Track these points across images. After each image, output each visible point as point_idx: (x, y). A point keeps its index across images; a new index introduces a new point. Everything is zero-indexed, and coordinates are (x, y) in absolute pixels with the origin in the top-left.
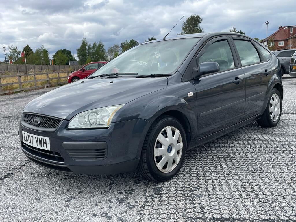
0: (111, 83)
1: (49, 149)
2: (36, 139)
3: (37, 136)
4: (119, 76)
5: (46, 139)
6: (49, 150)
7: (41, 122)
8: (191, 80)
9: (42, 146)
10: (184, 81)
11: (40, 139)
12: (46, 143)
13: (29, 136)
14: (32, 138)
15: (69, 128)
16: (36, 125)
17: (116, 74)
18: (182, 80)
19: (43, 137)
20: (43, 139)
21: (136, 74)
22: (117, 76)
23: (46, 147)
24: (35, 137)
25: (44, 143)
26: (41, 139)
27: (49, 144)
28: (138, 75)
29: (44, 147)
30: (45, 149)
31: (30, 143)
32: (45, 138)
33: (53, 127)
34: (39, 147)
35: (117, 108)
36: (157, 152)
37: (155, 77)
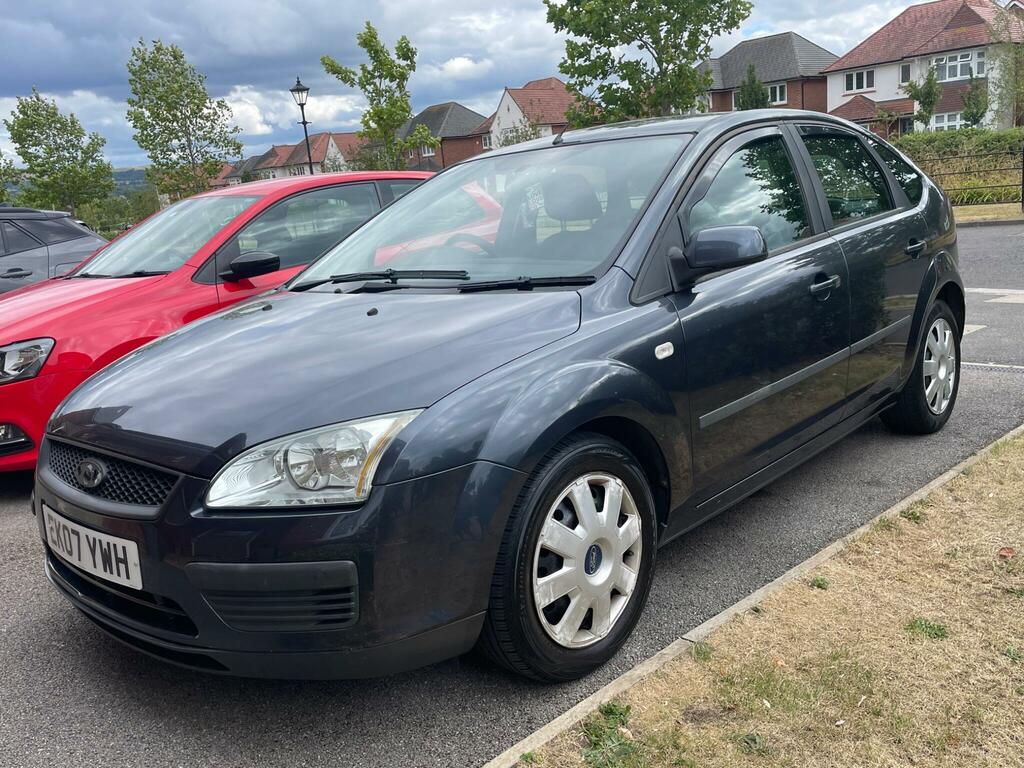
0: (369, 314)
1: (136, 582)
2: (89, 543)
3: (93, 534)
4: (400, 282)
5: (124, 548)
6: (139, 587)
7: (104, 481)
8: (665, 295)
9: (112, 573)
10: (641, 299)
11: (105, 546)
12: (125, 561)
13: (65, 527)
14: (74, 538)
15: (210, 505)
16: (89, 489)
17: (391, 274)
18: (632, 297)
19: (113, 540)
20: (115, 545)
21: (462, 275)
22: (394, 285)
23: (128, 577)
24: (87, 536)
25: (118, 560)
26: (108, 544)
27: (135, 565)
28: (468, 279)
29: (119, 575)
30: (122, 581)
31: (70, 553)
32: (120, 542)
33: (150, 499)
34: (100, 572)
35: (395, 424)
36: (545, 588)
37: (531, 289)
